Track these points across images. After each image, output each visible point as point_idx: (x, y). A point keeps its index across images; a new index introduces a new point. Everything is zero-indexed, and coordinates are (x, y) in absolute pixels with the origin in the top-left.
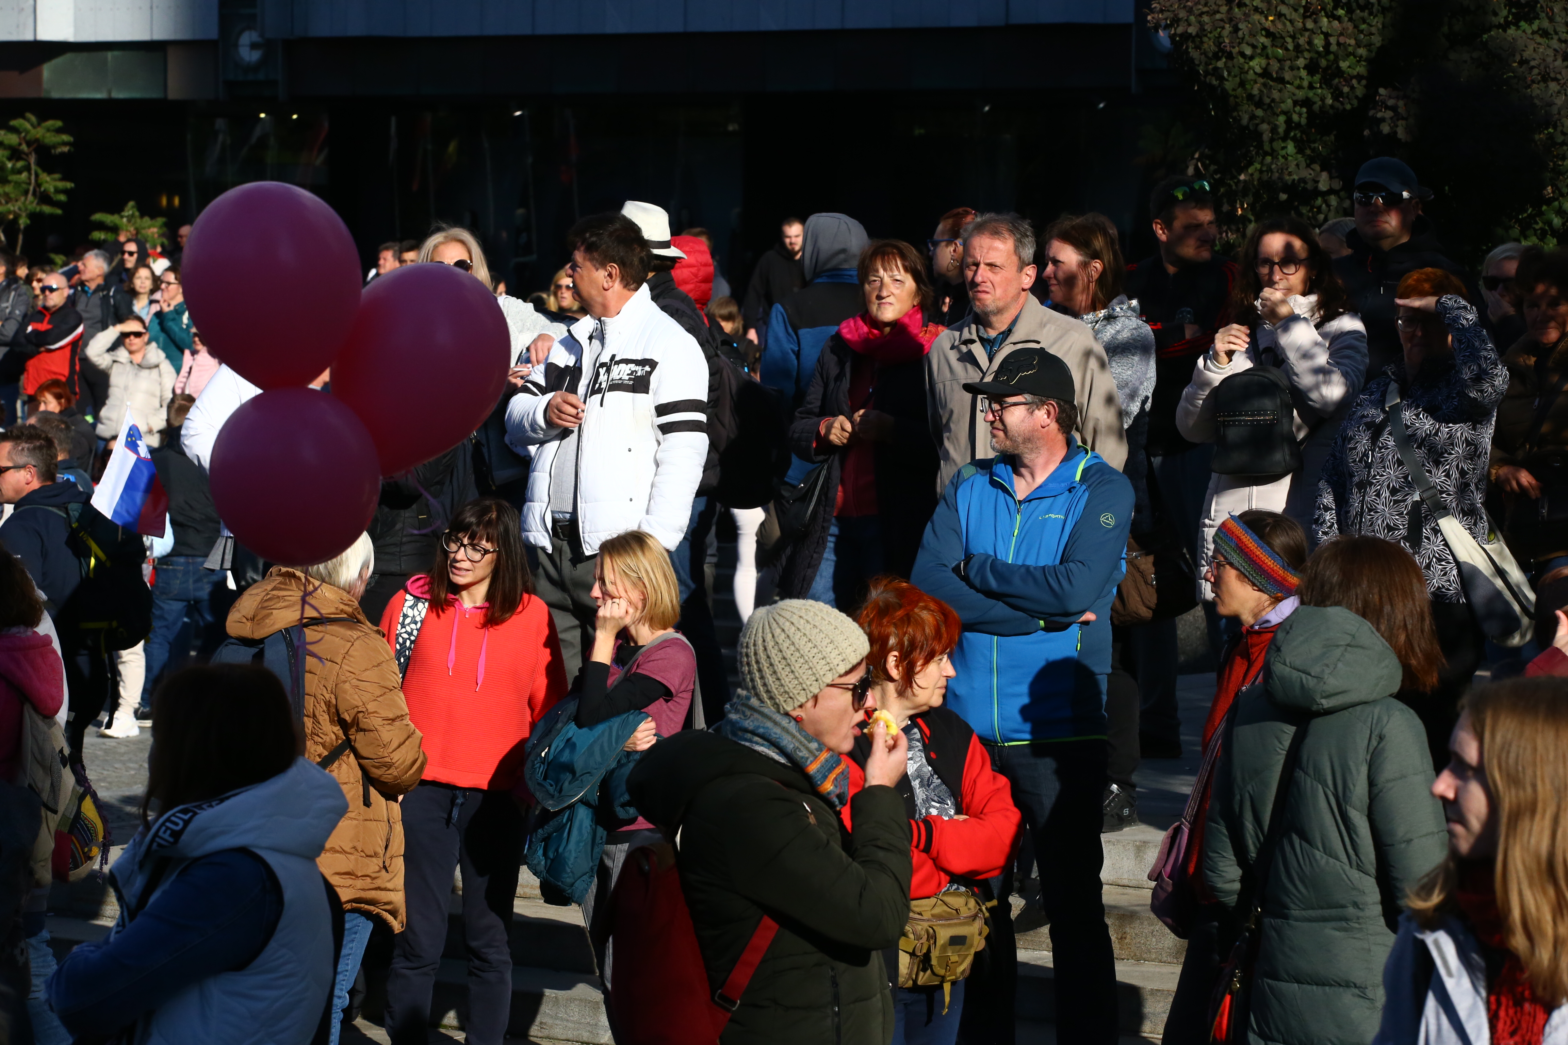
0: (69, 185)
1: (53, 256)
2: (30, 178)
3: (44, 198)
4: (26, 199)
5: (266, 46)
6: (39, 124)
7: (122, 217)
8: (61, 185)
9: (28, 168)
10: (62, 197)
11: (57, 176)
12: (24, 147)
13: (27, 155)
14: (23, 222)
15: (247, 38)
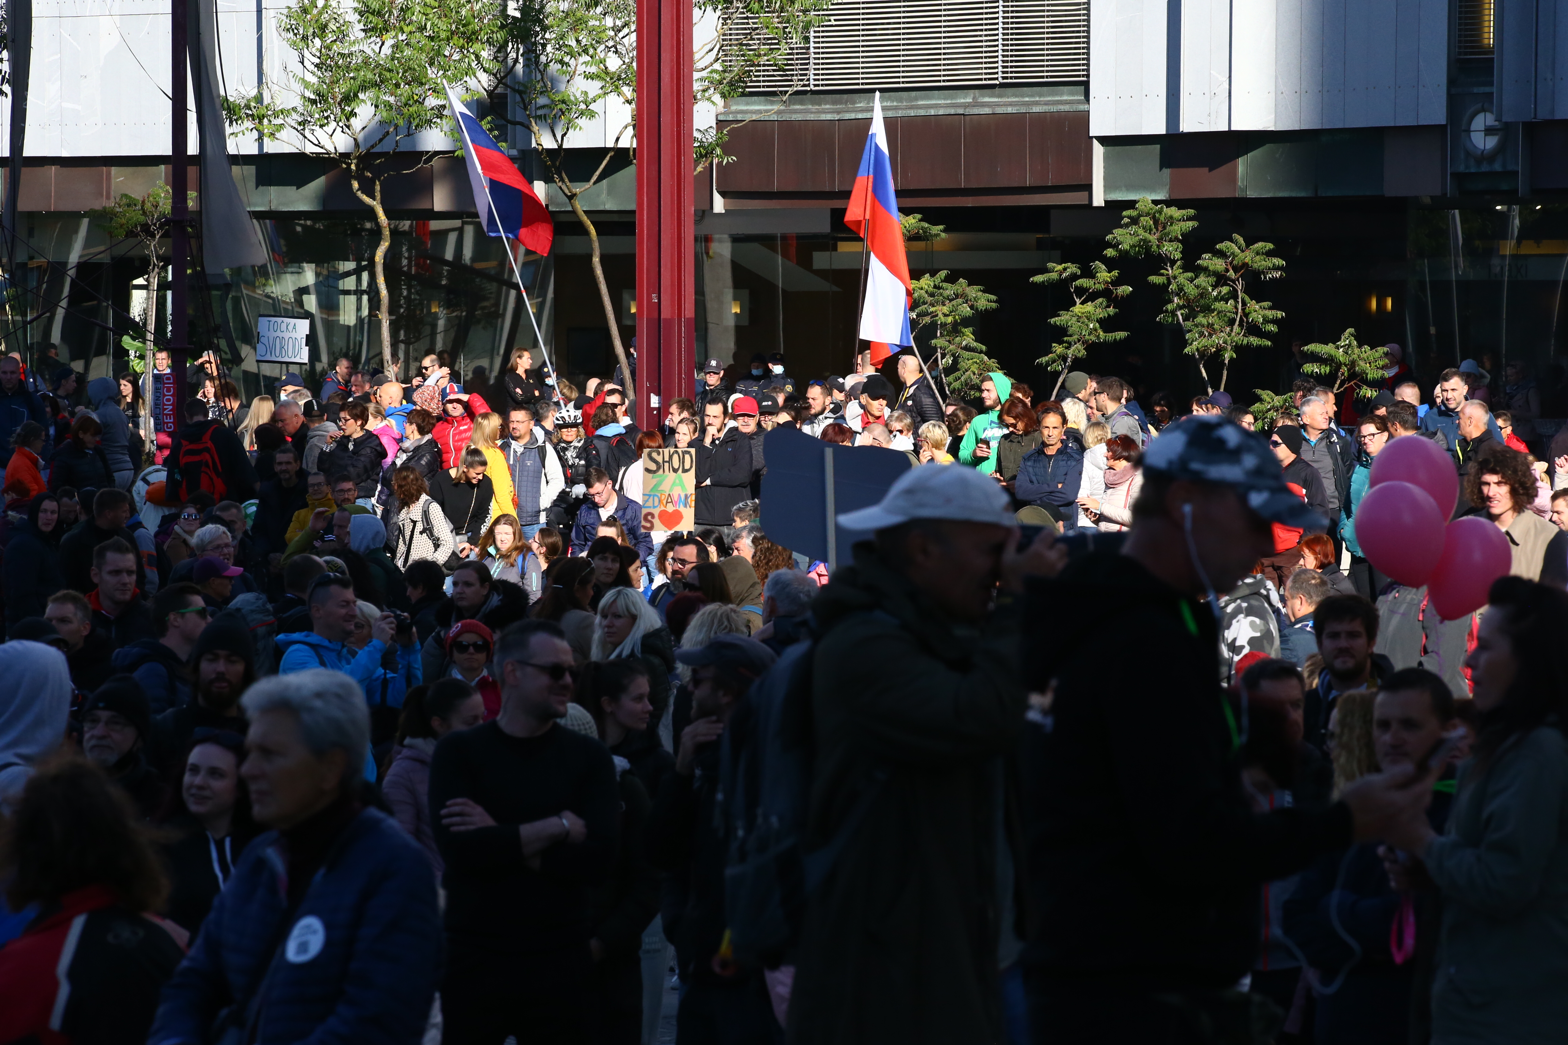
0: (1280, 314)
1: (1259, 392)
2: (1236, 308)
3: (1253, 329)
4: (1232, 330)
5: (1504, 130)
6: (1248, 246)
7: (1338, 348)
8: (1270, 314)
9: (1234, 295)
10: (1272, 328)
11: (1266, 304)
12: (1231, 274)
13: (1234, 281)
14: (1227, 356)
15: (1480, 122)
